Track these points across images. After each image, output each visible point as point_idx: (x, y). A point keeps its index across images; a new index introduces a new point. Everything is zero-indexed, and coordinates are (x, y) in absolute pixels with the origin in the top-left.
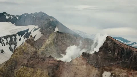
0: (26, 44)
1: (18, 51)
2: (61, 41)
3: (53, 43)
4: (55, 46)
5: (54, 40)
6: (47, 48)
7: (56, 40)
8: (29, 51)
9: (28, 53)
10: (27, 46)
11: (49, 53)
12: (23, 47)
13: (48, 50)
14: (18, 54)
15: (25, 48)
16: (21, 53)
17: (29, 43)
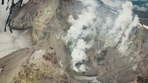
0: (46, 62)
1: (34, 74)
2: (66, 11)
3: (56, 16)
4: (59, 19)
5: (57, 10)
6: (49, 25)
7: (59, 11)
8: (54, 74)
9: (51, 78)
10: (47, 66)
11: (53, 31)
12: (41, 69)
13: (51, 26)
14: (35, 78)
15: (44, 70)
16: (39, 77)
17: (49, 59)
